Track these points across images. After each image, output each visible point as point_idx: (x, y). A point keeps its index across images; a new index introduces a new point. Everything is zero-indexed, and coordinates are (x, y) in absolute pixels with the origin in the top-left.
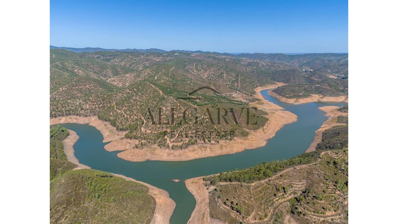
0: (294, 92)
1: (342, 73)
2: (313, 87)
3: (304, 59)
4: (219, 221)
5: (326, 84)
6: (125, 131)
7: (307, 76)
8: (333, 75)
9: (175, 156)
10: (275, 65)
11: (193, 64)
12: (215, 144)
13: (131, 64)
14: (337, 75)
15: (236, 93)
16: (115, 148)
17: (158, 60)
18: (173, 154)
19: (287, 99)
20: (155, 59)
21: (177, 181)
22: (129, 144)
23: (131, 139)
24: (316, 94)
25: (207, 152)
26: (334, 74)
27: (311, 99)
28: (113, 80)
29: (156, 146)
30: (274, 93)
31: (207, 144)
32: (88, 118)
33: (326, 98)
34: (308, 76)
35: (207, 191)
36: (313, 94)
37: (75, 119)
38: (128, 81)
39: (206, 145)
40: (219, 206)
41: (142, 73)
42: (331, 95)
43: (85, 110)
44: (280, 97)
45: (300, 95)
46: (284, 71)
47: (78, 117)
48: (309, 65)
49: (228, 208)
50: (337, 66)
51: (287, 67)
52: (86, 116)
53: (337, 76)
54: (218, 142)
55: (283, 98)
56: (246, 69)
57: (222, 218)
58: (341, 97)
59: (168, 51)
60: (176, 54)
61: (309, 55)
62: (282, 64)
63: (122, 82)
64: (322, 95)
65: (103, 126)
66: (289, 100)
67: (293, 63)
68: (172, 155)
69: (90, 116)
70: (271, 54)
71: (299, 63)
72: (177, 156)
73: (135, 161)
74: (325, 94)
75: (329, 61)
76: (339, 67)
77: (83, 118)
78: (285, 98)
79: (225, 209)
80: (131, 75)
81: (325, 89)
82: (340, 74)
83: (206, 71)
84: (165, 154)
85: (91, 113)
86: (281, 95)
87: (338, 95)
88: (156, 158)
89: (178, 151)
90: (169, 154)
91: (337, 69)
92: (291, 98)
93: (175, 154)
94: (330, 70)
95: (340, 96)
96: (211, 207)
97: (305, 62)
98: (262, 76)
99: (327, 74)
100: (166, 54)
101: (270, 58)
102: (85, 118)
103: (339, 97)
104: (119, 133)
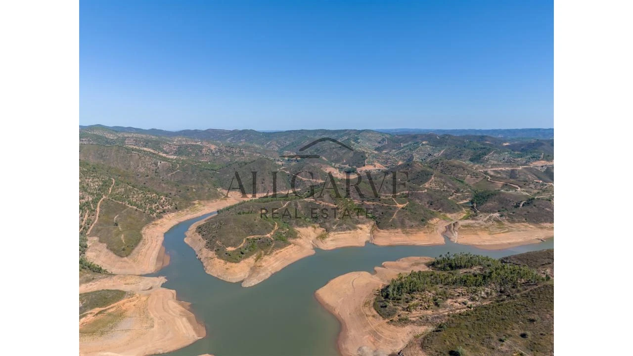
0: (251, 229)
1: (345, 161)
2: (299, 206)
3: (286, 139)
5: (326, 196)
8: (332, 167)
10: (234, 151)
14: (337, 165)
19: (229, 264)
24: (307, 227)
26: (333, 164)
27: (296, 248)
30: (201, 237)
33: (331, 238)
34: (290, 172)
36: (301, 226)
42: (340, 227)
45: (267, 239)
46: (243, 164)
48: (294, 148)
50: (334, 150)
51: (257, 153)
53: (339, 168)
55: (217, 261)
56: (156, 164)
58: (361, 229)
61: (293, 132)
62: (246, 148)
64: (320, 225)
66: (231, 271)
67: (269, 145)
71: (279, 145)
74: (327, 225)
76: (339, 152)
78: (222, 261)
82: (342, 164)
94: (325, 157)
95: (360, 226)
97: (288, 143)
98: (192, 179)
99: (323, 166)
103: (359, 231)
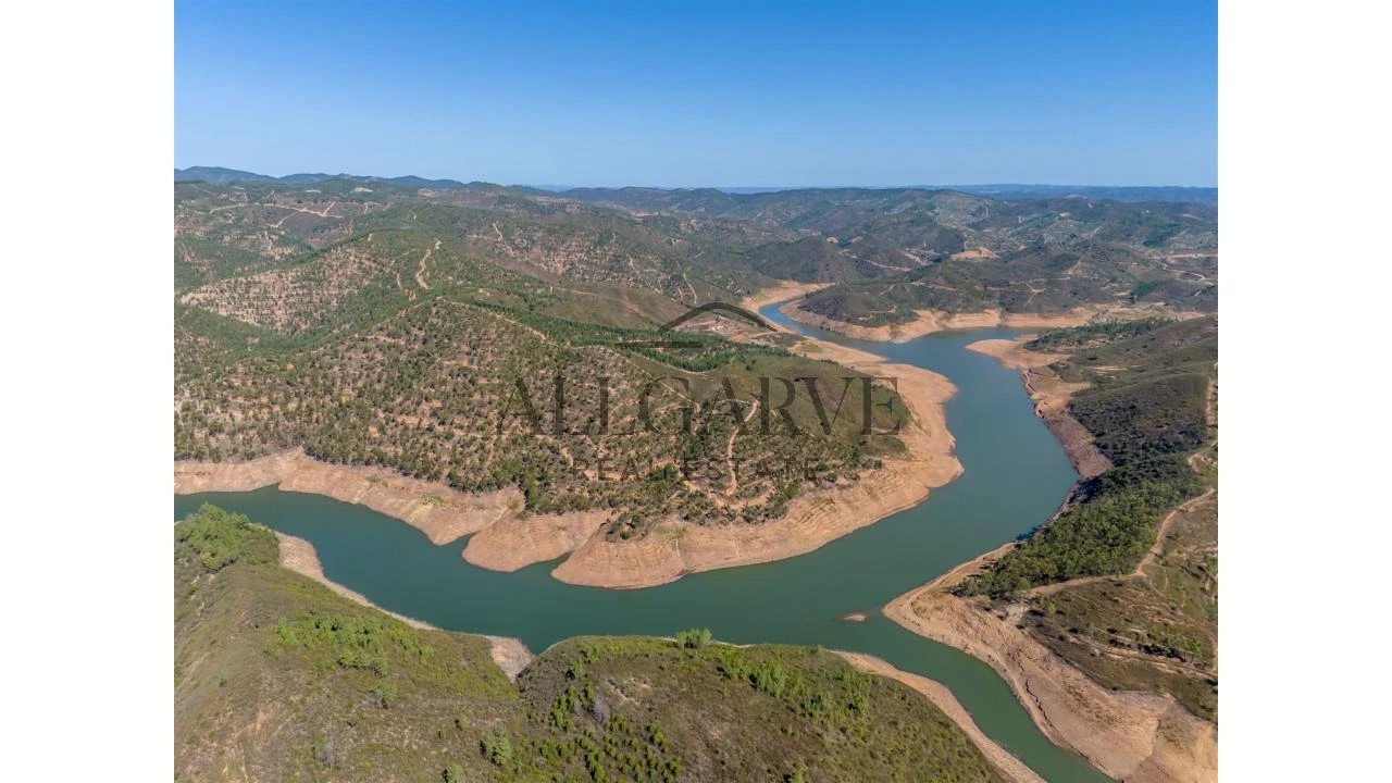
2: (908, 290)
4: (1142, 695)
5: (940, 279)
6: (499, 488)
7: (854, 257)
9: (766, 544)
11: (491, 226)
12: (849, 486)
13: (210, 232)
15: (718, 320)
16: (521, 557)
17: (324, 215)
18: (757, 538)
20: (304, 210)
21: (860, 617)
22: (563, 533)
23: (560, 514)
24: (925, 309)
25: (842, 514)
27: (922, 324)
28: (202, 300)
29: (674, 521)
30: (811, 314)
31: (826, 489)
32: (261, 461)
33: (957, 320)
34: (858, 256)
35: (1004, 625)
36: (917, 309)
37: (197, 474)
38: (280, 302)
39: (826, 495)
40: (1102, 654)
41: (330, 266)
42: (966, 310)
43: (232, 434)
44: (841, 324)
45: (892, 315)
47: (208, 465)
49: (1132, 652)
52: (250, 457)
53: (918, 255)
54: (857, 478)
55: (854, 327)
56: (671, 243)
57: (1142, 684)
59: (277, 177)
60: (360, 190)
63: (250, 305)
64: (940, 309)
65: (367, 484)
66: (874, 333)
68: (757, 544)
69: (265, 453)
70: (677, 191)
72: (773, 542)
73: (647, 583)
74: (949, 308)
75: (867, 211)
77: (241, 468)
78: (862, 327)
79: (1129, 657)
80: (280, 276)
81: (943, 292)
83: (555, 250)
84: (733, 544)
85: (265, 443)
86: (840, 320)
87: (981, 309)
88: (708, 563)
89: (766, 524)
90: (746, 541)
91: (907, 235)
92: (876, 323)
93: (763, 537)
96: (1076, 665)
100: (319, 191)
101: (679, 204)
102: (248, 465)
104: (480, 501)
